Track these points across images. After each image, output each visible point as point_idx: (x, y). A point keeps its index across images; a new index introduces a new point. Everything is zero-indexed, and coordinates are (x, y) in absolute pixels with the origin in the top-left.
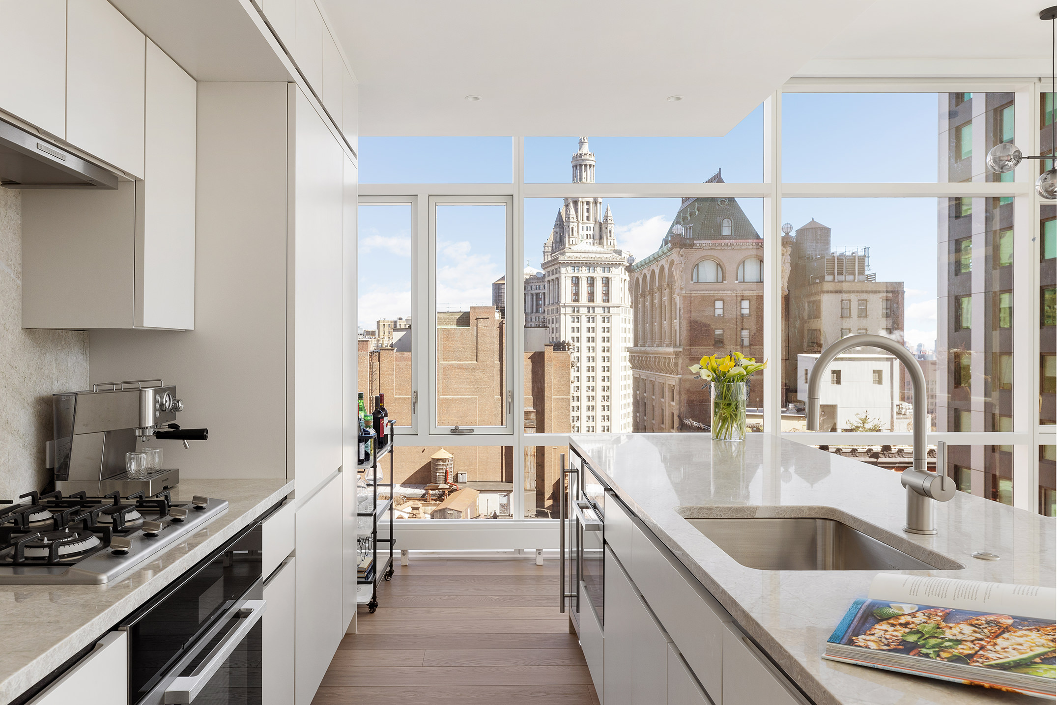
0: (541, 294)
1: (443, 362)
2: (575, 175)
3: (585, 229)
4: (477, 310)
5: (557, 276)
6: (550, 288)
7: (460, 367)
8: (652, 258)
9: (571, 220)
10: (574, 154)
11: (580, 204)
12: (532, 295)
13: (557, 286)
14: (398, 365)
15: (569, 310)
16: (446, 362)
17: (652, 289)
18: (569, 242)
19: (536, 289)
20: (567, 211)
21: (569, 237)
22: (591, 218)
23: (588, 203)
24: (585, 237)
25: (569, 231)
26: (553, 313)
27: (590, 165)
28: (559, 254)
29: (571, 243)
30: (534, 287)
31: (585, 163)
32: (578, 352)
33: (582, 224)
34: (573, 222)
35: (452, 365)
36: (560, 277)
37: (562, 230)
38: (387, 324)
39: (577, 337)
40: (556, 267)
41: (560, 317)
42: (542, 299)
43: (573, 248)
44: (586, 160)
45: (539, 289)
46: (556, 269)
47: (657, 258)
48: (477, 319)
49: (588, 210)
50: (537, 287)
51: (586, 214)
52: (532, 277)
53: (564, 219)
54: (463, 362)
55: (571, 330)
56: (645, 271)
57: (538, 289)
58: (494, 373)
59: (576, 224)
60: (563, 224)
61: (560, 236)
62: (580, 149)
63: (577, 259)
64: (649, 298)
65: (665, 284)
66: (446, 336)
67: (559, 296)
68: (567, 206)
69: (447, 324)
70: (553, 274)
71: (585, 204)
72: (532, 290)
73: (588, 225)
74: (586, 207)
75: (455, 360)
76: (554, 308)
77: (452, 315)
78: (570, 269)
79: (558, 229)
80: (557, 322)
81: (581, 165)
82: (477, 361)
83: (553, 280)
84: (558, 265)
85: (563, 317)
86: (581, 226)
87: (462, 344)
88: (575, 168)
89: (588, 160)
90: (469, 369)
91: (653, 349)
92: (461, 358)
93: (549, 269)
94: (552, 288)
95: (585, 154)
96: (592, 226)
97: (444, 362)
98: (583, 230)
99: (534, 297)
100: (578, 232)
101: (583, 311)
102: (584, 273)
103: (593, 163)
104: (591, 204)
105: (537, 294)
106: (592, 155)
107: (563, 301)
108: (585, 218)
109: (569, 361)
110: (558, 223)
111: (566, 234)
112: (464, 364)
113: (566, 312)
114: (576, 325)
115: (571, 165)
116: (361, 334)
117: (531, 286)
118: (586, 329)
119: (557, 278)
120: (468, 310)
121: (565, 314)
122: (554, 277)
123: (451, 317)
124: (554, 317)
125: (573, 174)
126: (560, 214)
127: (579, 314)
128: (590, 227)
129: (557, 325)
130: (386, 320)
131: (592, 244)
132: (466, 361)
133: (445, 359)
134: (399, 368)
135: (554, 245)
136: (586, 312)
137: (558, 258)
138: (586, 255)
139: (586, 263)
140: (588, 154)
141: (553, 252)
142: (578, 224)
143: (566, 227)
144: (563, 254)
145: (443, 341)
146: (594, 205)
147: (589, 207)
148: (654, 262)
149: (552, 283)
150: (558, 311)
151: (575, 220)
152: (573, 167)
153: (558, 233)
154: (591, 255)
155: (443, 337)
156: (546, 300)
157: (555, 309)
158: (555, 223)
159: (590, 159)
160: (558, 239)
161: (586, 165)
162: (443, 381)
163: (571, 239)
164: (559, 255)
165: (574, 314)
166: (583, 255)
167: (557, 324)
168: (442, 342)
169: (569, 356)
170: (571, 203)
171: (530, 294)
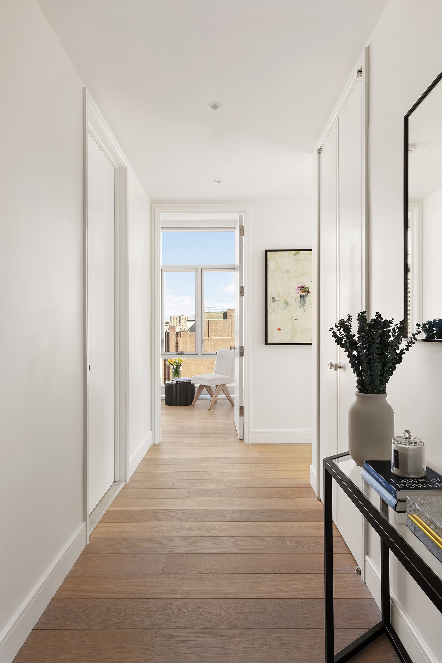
1: (213, 338)
4: (231, 311)
7: (223, 340)
14: (190, 339)
35: (218, 339)
38: (175, 318)
48: (231, 315)
66: (215, 324)
69: (215, 318)
75: (220, 337)
77: (218, 313)
82: (231, 337)
87: (223, 328)
90: (227, 341)
92: (223, 335)
112: (225, 338)
120: (226, 311)
130: (175, 316)
132: (225, 337)
133: (214, 336)
134: (191, 341)
155: (213, 325)
162: (214, 348)
168: (213, 327)
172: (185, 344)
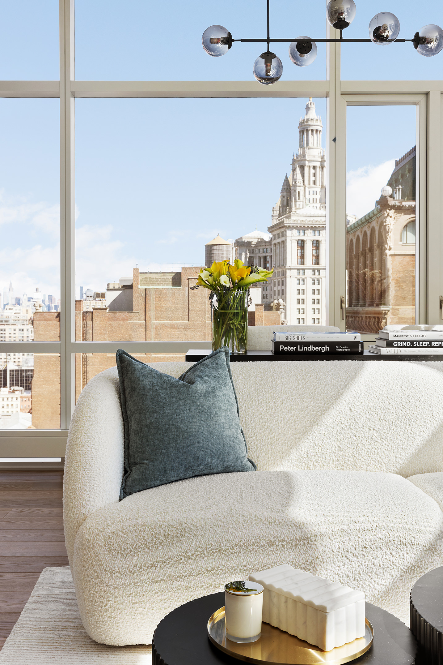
0: (268, 257)
2: (301, 140)
3: (312, 193)
4: (188, 271)
5: (283, 239)
6: (276, 251)
7: (172, 327)
8: (364, 220)
9: (298, 184)
10: (301, 119)
11: (306, 169)
12: (260, 258)
13: (282, 249)
14: (110, 325)
15: (295, 272)
16: (158, 322)
17: (364, 250)
18: (296, 206)
19: (264, 252)
20: (293, 175)
21: (296, 201)
22: (318, 182)
23: (314, 168)
24: (311, 201)
25: (295, 195)
26: (278, 276)
27: (317, 131)
28: (285, 217)
29: (297, 206)
30: (261, 250)
31: (311, 128)
32: (304, 313)
33: (309, 188)
34: (299, 186)
35: (164, 324)
36: (286, 240)
37: (289, 194)
39: (302, 299)
40: (282, 230)
41: (286, 280)
42: (270, 262)
43: (298, 212)
44: (312, 125)
45: (267, 252)
46: (282, 233)
47: (369, 220)
48: (188, 279)
49: (315, 175)
50: (265, 250)
51: (312, 178)
52: (260, 240)
53: (291, 183)
54: (175, 322)
55: (296, 292)
56: (358, 233)
57: (265, 252)
58: (205, 333)
59: (302, 188)
60: (290, 189)
61: (287, 200)
62: (306, 114)
63: (303, 223)
64: (362, 259)
65: (375, 245)
66: (157, 296)
67: (284, 259)
68: (294, 170)
69: (159, 284)
70: (279, 237)
71: (311, 168)
72: (259, 253)
73: (315, 190)
74: (312, 171)
75: (167, 320)
76: (280, 270)
77: (164, 276)
78: (295, 232)
79: (285, 194)
80: (283, 285)
81: (307, 130)
82: (188, 321)
83: (279, 243)
84: (284, 228)
85: (288, 279)
86: (307, 190)
87: (174, 304)
88: (301, 133)
89: (315, 125)
90: (181, 328)
91: (364, 309)
92: (173, 318)
93: (275, 233)
94: (278, 251)
95: (312, 120)
96: (319, 190)
97: (156, 322)
98: (309, 194)
99: (262, 260)
100: (305, 196)
101: (309, 273)
102: (309, 237)
103: (319, 128)
104: (318, 169)
105: (265, 258)
106: (319, 120)
107: (289, 264)
108: (312, 183)
109: (279, 321)
110: (285, 187)
111: (292, 198)
112: (176, 323)
113: (292, 275)
114: (301, 287)
115: (298, 130)
116: (91, 297)
117: (259, 249)
118: (311, 292)
119: (283, 242)
120: (180, 271)
121: (291, 276)
122: (279, 240)
123: (163, 277)
124: (280, 280)
125: (300, 139)
126: (286, 180)
127: (305, 277)
128: (316, 191)
129: (283, 288)
130: (116, 282)
131: (318, 208)
132: (177, 320)
133: (157, 318)
134: (112, 327)
135: (281, 209)
136: (312, 275)
137: (283, 222)
138: (312, 219)
139: (312, 227)
140: (315, 120)
141: (280, 215)
142: (305, 188)
143: (292, 191)
144: (289, 217)
145: (155, 301)
146: (321, 169)
147: (316, 171)
148: (366, 223)
149: (278, 246)
150: (284, 274)
151: (302, 184)
152: (300, 132)
153: (285, 197)
154: (316, 219)
155: (155, 297)
156: (273, 263)
157: (281, 272)
158: (282, 188)
159: (316, 124)
160: (285, 203)
161: (312, 131)
163: (298, 203)
164: (285, 219)
165: (300, 277)
166: (309, 219)
167: (282, 286)
168: (155, 303)
169: (279, 316)
170: (298, 167)
171: (258, 258)
172: (101, 334)
